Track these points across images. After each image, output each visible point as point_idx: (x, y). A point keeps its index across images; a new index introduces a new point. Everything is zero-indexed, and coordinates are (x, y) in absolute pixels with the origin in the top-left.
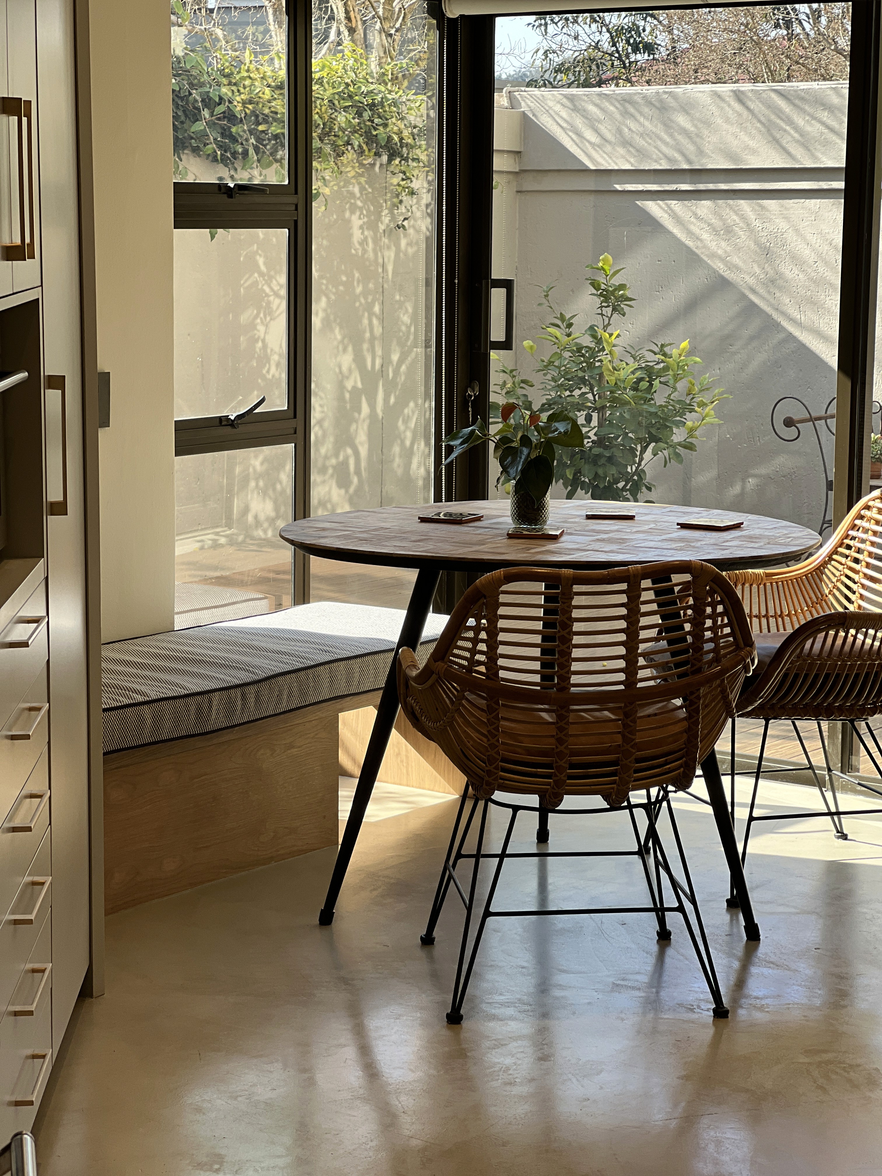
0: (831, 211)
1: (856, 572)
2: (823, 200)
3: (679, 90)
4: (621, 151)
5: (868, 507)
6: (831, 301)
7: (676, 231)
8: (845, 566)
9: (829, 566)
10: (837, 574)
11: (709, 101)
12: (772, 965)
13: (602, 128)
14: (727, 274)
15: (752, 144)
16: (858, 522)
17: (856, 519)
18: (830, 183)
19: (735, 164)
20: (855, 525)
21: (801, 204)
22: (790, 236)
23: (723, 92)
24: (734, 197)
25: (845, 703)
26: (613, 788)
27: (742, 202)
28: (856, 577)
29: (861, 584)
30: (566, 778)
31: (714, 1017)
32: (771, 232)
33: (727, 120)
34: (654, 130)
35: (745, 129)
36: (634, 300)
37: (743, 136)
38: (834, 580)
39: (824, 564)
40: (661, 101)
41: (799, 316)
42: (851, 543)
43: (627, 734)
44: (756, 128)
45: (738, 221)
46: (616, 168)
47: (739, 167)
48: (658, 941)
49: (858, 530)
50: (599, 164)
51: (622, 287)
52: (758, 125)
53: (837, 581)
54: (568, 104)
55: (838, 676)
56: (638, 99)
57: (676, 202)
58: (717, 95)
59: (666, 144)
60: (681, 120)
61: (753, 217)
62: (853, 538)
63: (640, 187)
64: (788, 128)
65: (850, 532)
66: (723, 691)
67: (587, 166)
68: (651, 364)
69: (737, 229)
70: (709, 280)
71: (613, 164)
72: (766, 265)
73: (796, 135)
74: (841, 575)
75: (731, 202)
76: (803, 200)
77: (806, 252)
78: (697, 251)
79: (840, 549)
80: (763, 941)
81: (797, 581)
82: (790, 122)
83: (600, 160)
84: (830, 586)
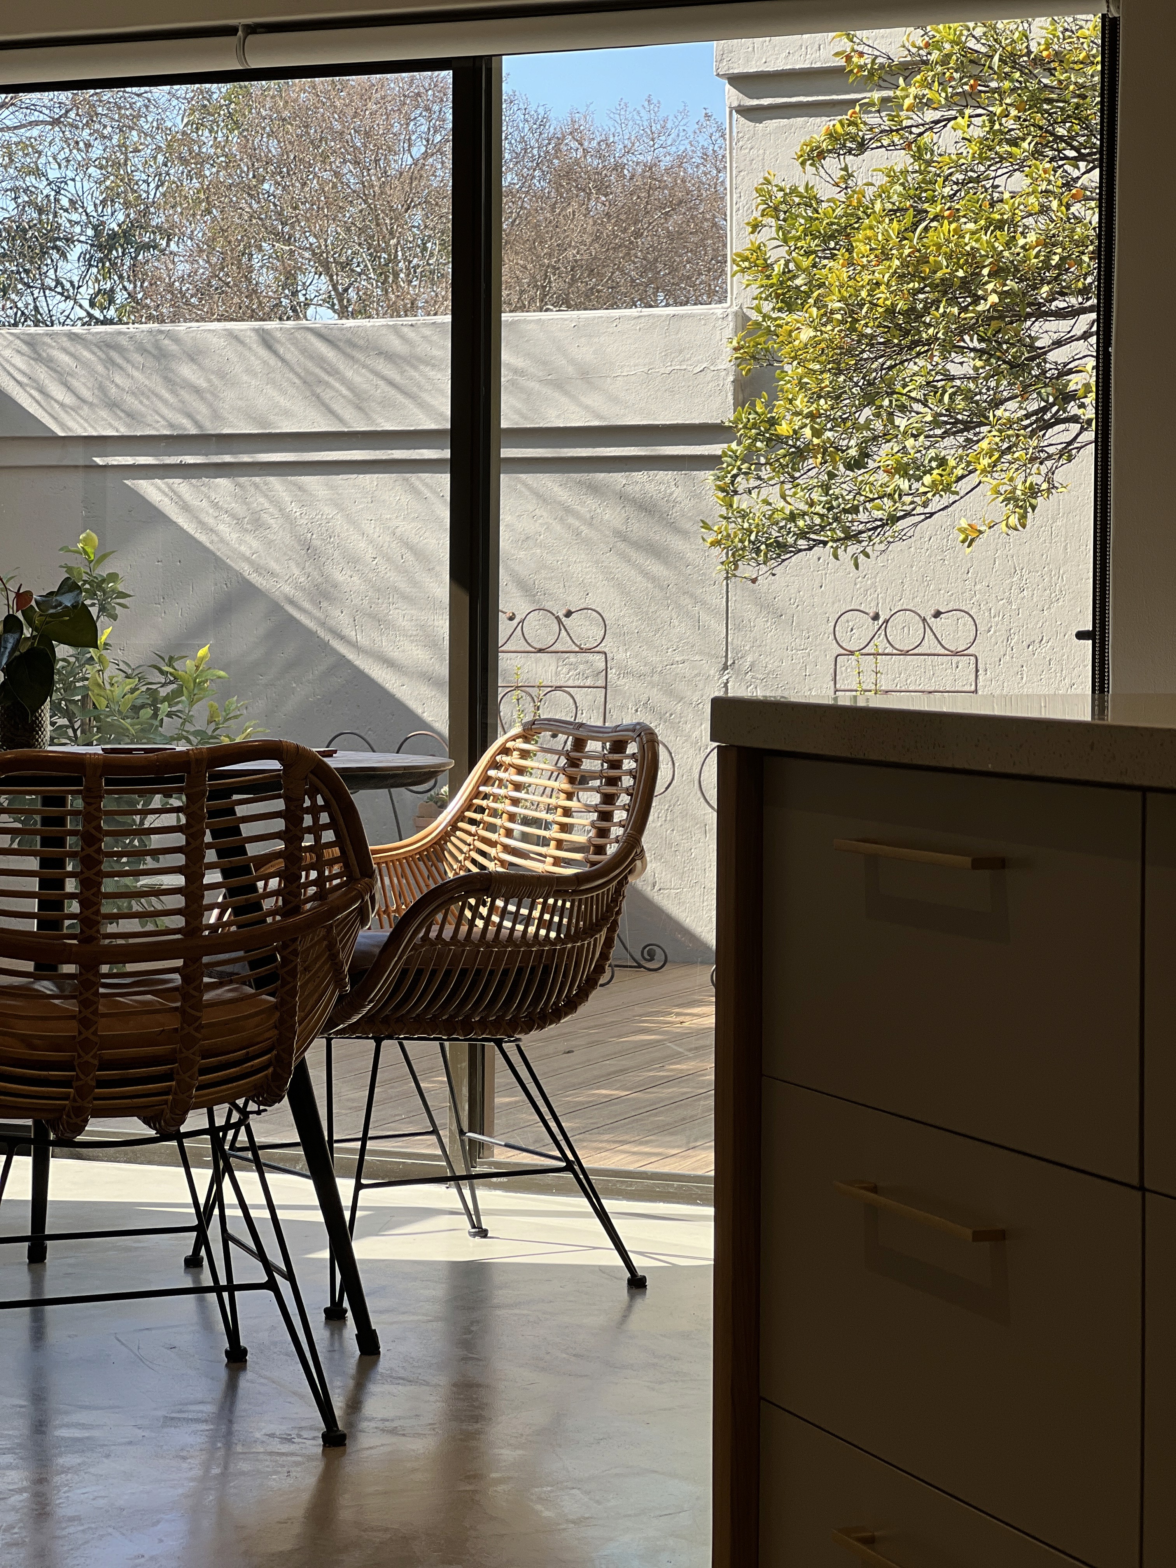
0: (392, 489)
1: (492, 844)
2: (381, 476)
3: (181, 328)
4: (104, 413)
5: (505, 751)
6: (397, 611)
7: (182, 521)
8: (476, 838)
9: (452, 838)
10: (465, 848)
11: (222, 342)
12: (401, 1381)
13: (75, 383)
14: (255, 578)
15: (283, 401)
16: (492, 773)
17: (489, 769)
18: (390, 452)
19: (262, 428)
20: (489, 778)
21: (352, 481)
22: (339, 523)
23: (242, 331)
24: (261, 472)
25: (488, 1016)
26: (166, 1102)
27: (272, 478)
28: (492, 851)
29: (499, 861)
30: (94, 1084)
31: (324, 1446)
32: (312, 518)
33: (249, 371)
34: (147, 382)
35: (272, 382)
36: (130, 596)
37: (270, 390)
38: (461, 857)
39: (445, 836)
40: (157, 346)
41: (353, 633)
42: (484, 803)
43: (189, 1010)
44: (288, 380)
45: (266, 505)
46: (95, 434)
47: (267, 431)
48: (227, 1365)
49: (493, 785)
50: (70, 429)
51: (113, 577)
52: (291, 375)
53: (465, 860)
54: (24, 348)
55: (479, 972)
56: (124, 341)
57: (180, 481)
58: (233, 336)
59: (165, 402)
60: (187, 371)
61: (288, 499)
62: (486, 797)
63: (129, 460)
64: (331, 380)
65: (482, 789)
66: (331, 946)
67: (53, 432)
68: (154, 687)
69: (265, 516)
70: (229, 585)
71: (89, 429)
72: (307, 564)
73: (344, 391)
74: (470, 850)
75: (257, 479)
76: (355, 476)
77: (361, 546)
78: (211, 547)
79: (467, 814)
80: (384, 1355)
81: (407, 861)
82: (334, 372)
83: (71, 424)
84: (455, 867)
